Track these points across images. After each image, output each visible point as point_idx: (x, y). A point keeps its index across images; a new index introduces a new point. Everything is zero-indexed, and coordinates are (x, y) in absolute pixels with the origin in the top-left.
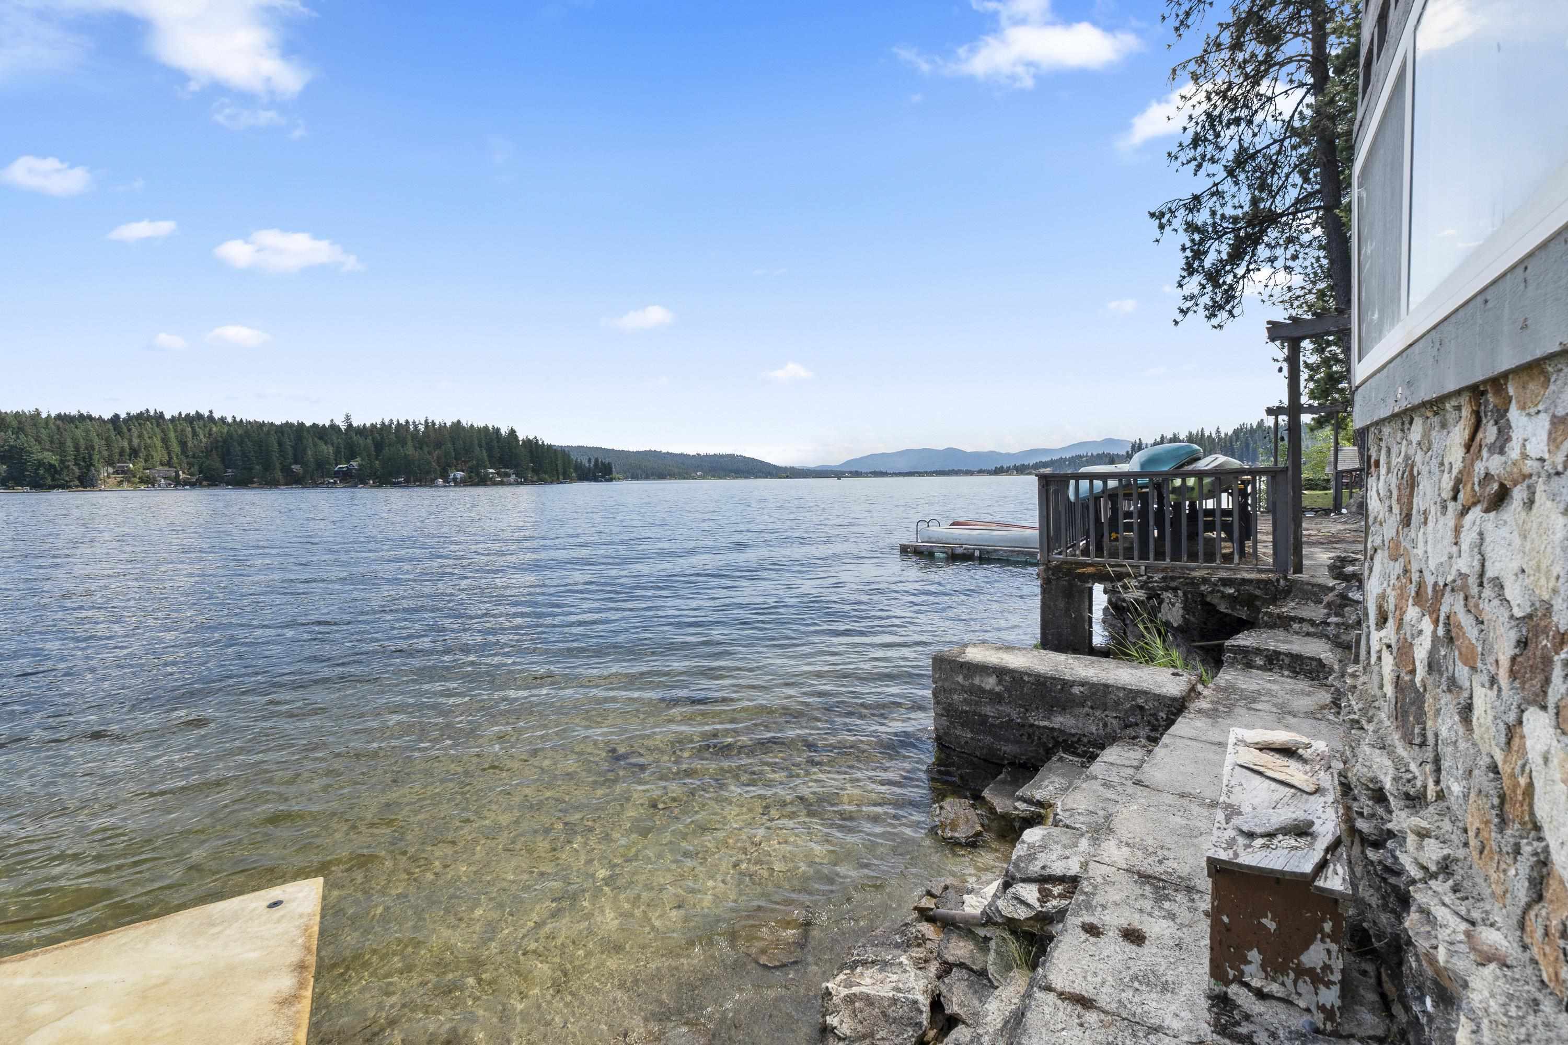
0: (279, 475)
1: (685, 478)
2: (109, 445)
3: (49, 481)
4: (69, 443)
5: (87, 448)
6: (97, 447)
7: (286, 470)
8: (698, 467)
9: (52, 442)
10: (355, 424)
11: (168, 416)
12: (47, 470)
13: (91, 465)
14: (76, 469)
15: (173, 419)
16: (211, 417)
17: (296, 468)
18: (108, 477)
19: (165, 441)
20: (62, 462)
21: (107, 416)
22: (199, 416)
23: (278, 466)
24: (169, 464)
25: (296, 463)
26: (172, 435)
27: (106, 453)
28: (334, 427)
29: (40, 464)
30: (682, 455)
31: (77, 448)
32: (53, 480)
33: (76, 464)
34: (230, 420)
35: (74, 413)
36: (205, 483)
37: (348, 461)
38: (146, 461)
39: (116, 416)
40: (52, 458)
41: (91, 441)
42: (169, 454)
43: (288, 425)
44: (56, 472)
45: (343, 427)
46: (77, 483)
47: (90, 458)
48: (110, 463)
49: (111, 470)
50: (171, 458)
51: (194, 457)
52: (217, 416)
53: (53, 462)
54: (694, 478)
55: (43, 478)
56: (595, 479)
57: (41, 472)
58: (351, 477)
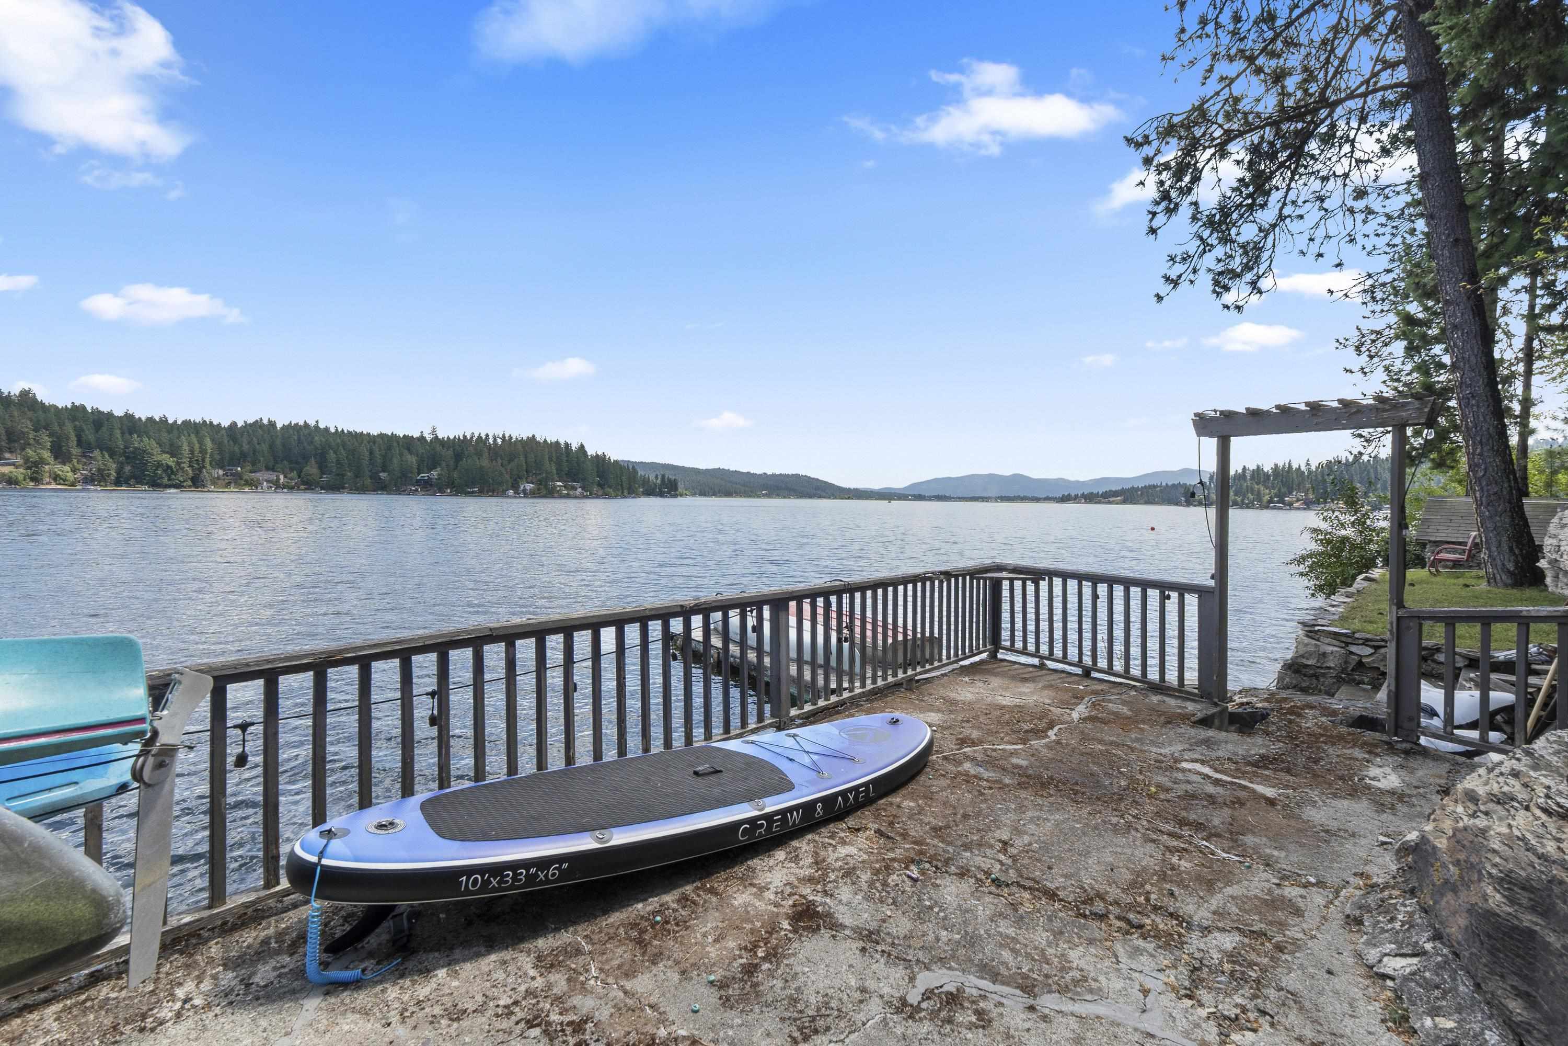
0: (368, 481)
1: (750, 496)
2: (220, 449)
3: (165, 481)
4: (185, 447)
5: (200, 452)
6: (209, 451)
7: (375, 477)
8: (765, 487)
9: (171, 445)
10: (440, 437)
11: (279, 426)
12: (165, 471)
13: (204, 467)
14: (190, 470)
15: (283, 428)
16: (316, 427)
17: (383, 475)
18: (218, 479)
20: (178, 464)
21: (225, 423)
22: (306, 425)
23: (368, 473)
24: (274, 468)
25: (384, 471)
26: (280, 442)
27: (217, 457)
28: (422, 438)
29: (159, 465)
30: (749, 473)
31: (192, 452)
32: (169, 480)
33: (190, 466)
34: (333, 430)
35: (198, 420)
36: (302, 487)
37: (430, 471)
38: (253, 464)
39: (234, 424)
40: (170, 460)
41: (205, 445)
42: (274, 459)
43: (382, 436)
44: (172, 472)
45: (429, 437)
46: (190, 483)
47: (203, 460)
48: (220, 466)
49: (220, 472)
50: (275, 463)
51: (295, 463)
52: (322, 426)
53: (170, 464)
54: (759, 497)
55: (161, 478)
56: (661, 495)
57: (159, 472)
58: (431, 485)
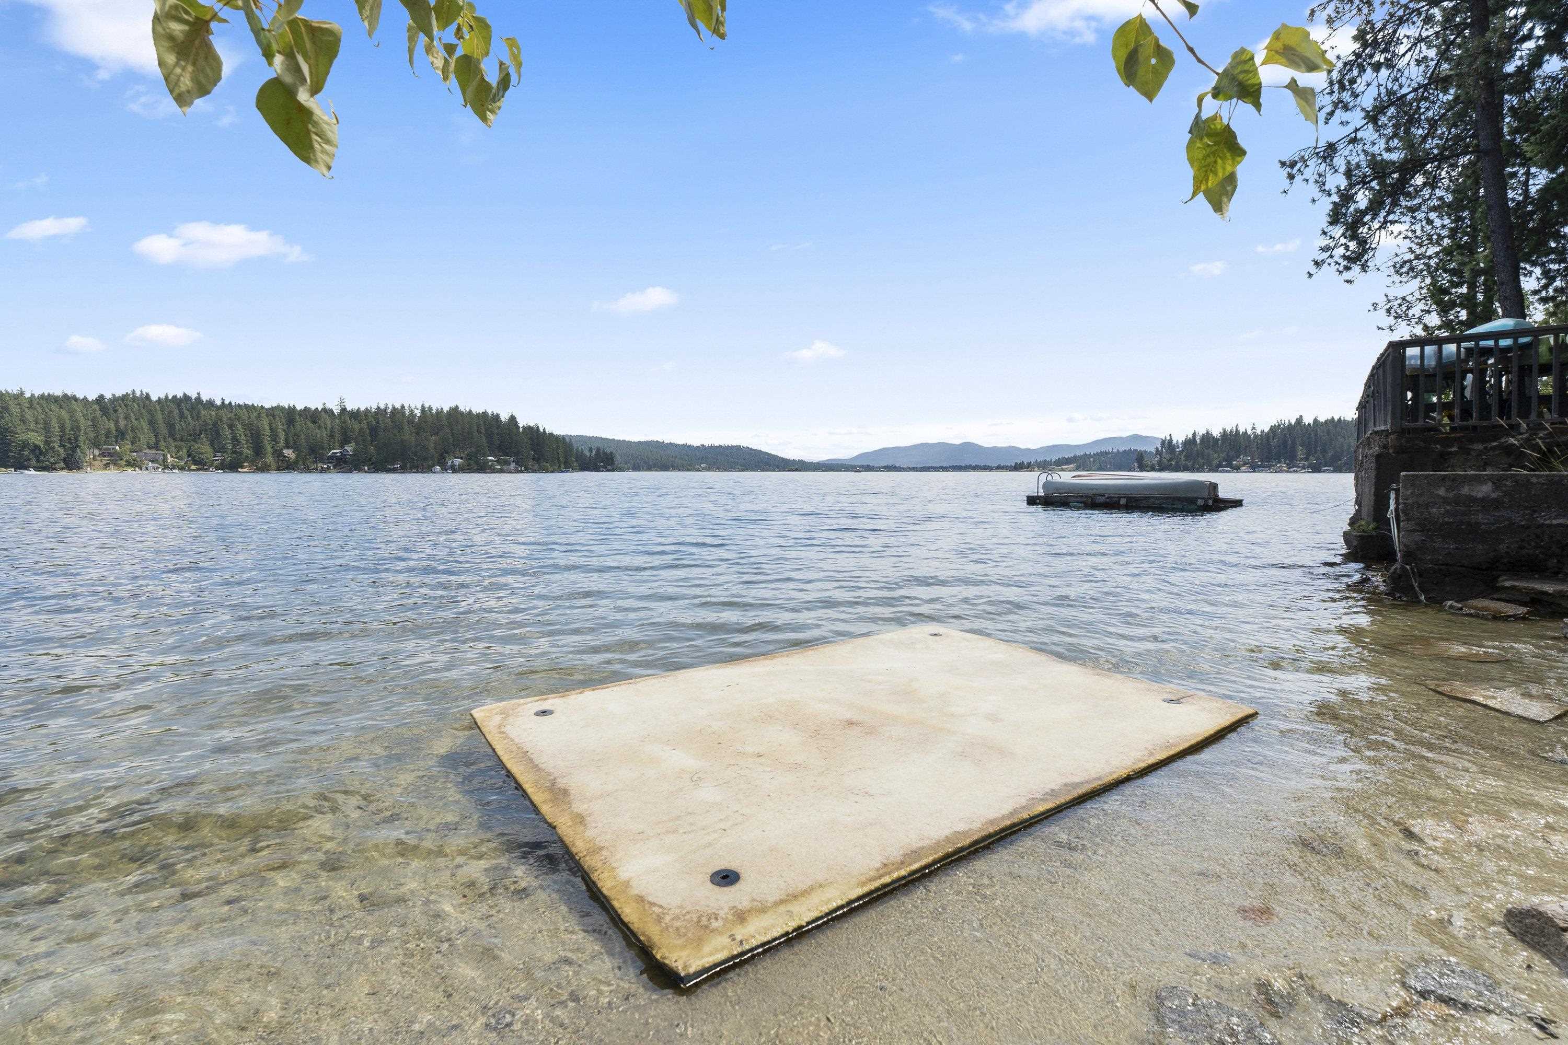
0: (270, 459)
1: (688, 470)
2: (94, 426)
3: (34, 462)
4: (55, 424)
5: (72, 429)
6: (83, 428)
7: (278, 454)
8: (702, 459)
9: (36, 422)
10: (349, 409)
11: (154, 398)
12: (33, 451)
13: (77, 446)
14: (61, 450)
15: (159, 401)
16: (198, 399)
17: (288, 452)
18: (94, 459)
19: (152, 423)
20: (47, 443)
21: (92, 397)
22: (186, 398)
23: (269, 450)
24: (156, 447)
25: (287, 447)
26: (159, 416)
27: (92, 435)
28: (328, 412)
29: (25, 445)
30: (685, 446)
31: (62, 428)
32: (38, 461)
33: (62, 445)
34: (218, 402)
35: (58, 393)
36: (193, 467)
37: (342, 446)
38: (133, 443)
39: (102, 397)
40: (37, 439)
41: (77, 421)
42: (156, 436)
43: (279, 408)
44: (41, 453)
45: (336, 411)
46: (62, 465)
47: (76, 439)
48: (96, 444)
49: (97, 452)
50: (158, 441)
51: (182, 440)
52: (205, 398)
53: (37, 443)
54: (697, 470)
55: (28, 460)
56: (597, 469)
57: (26, 453)
58: (345, 462)
